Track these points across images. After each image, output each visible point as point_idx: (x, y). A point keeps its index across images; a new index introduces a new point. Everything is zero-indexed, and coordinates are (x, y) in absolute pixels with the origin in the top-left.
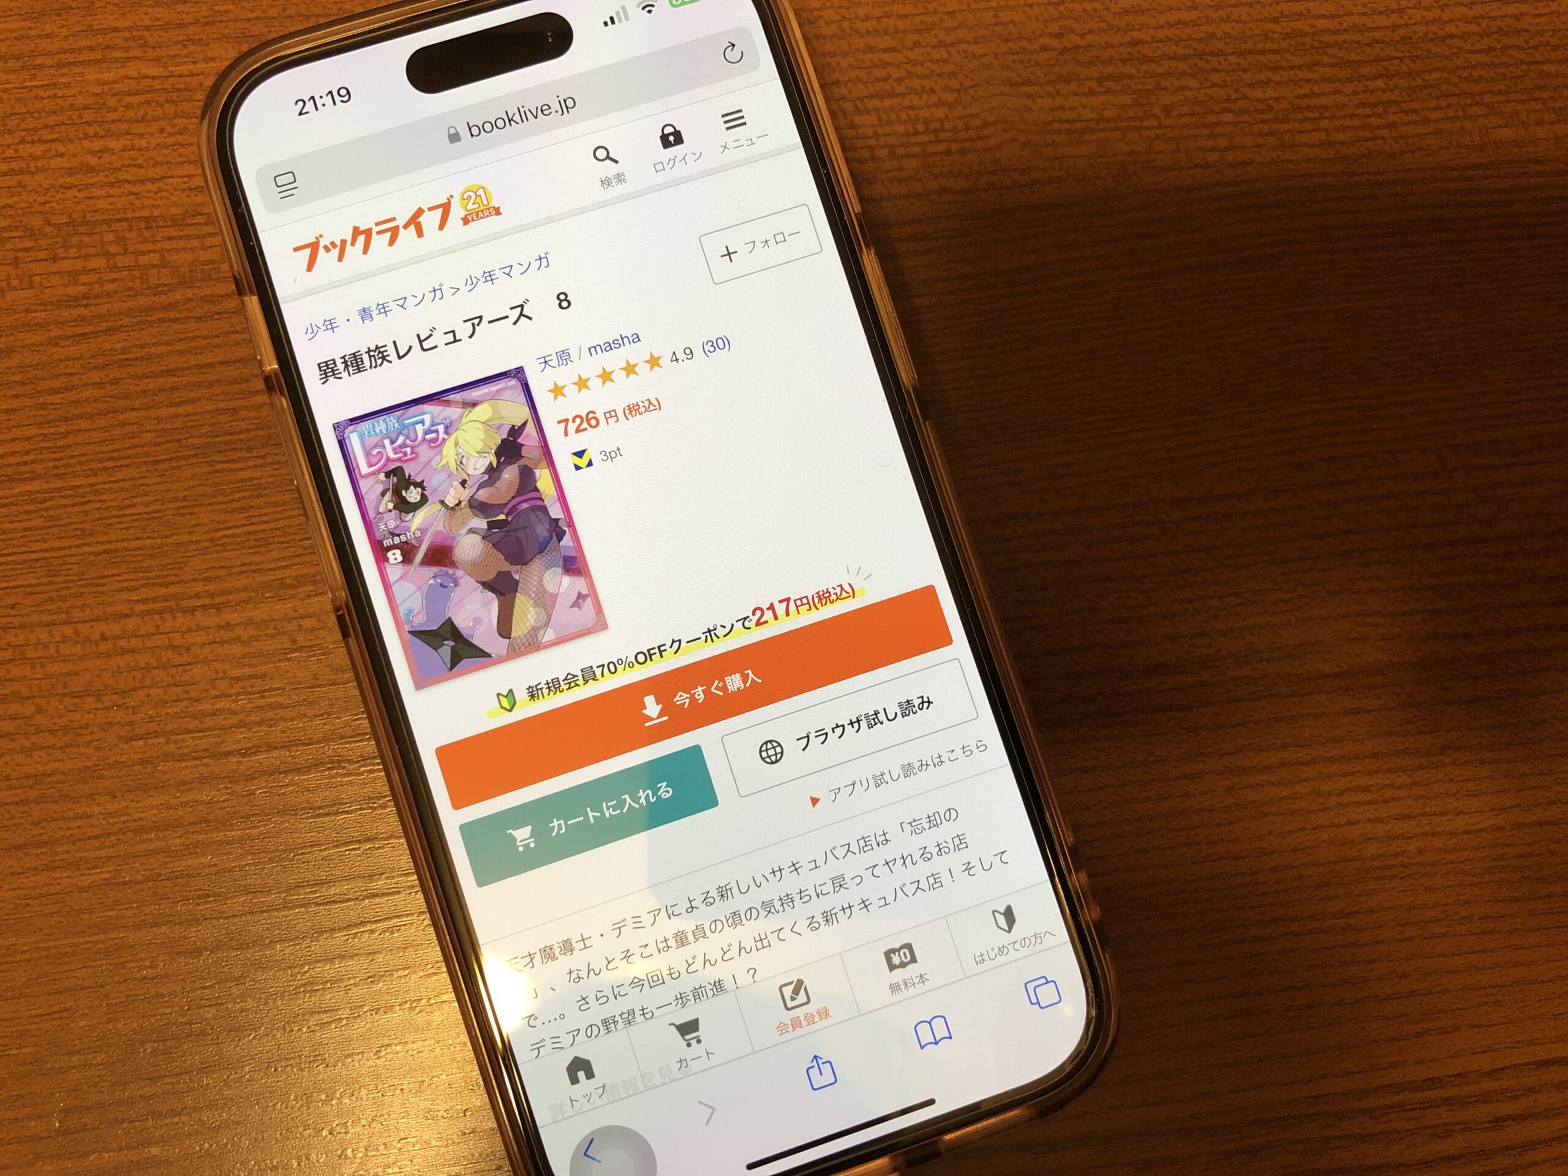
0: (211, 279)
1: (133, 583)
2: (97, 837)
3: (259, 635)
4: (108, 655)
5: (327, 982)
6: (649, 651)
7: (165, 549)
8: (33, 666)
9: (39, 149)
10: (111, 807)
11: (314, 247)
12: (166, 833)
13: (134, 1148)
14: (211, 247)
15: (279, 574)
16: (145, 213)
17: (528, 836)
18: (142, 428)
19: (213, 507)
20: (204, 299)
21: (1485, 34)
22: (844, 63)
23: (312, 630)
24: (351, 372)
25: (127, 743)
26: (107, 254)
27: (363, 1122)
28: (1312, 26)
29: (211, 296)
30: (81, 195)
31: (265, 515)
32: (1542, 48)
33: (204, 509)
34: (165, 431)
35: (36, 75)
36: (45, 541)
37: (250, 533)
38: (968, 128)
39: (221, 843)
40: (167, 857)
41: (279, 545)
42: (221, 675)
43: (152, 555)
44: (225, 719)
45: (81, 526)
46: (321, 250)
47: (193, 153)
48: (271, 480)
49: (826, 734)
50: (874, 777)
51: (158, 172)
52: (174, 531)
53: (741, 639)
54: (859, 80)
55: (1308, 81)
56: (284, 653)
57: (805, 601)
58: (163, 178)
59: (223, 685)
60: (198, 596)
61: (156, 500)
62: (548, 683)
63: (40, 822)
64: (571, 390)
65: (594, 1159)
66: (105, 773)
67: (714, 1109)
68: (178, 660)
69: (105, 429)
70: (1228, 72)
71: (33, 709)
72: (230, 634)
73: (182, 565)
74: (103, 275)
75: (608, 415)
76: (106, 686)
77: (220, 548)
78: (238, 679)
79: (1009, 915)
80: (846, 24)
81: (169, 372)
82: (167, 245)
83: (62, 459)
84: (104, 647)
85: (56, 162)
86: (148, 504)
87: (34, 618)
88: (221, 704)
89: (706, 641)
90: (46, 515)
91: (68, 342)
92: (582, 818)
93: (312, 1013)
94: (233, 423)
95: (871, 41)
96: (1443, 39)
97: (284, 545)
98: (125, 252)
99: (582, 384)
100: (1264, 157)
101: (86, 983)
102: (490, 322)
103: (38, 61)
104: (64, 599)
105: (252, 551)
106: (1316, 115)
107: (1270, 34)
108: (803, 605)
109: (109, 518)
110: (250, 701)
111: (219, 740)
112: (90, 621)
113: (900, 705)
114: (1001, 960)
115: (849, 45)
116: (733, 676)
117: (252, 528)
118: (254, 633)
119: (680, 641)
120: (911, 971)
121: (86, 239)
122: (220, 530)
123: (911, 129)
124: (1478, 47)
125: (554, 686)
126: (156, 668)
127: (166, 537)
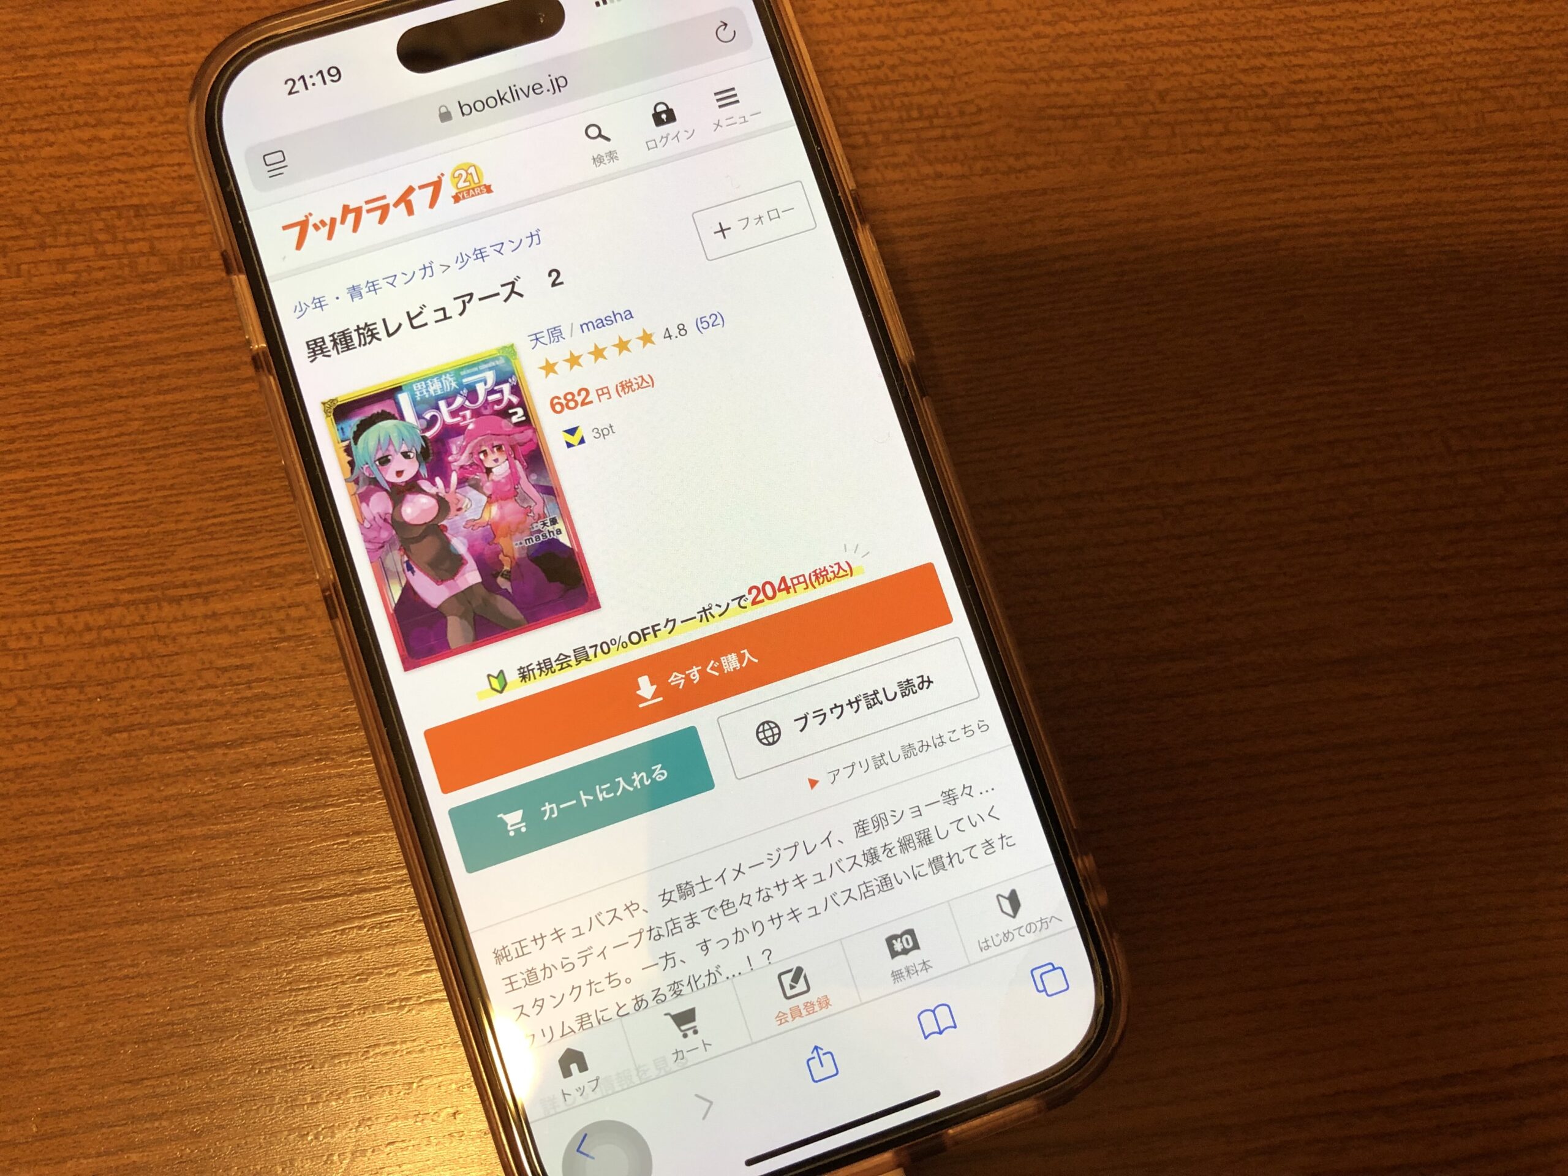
0: (199, 266)
1: (119, 573)
2: (78, 832)
3: (247, 625)
4: (92, 646)
5: (314, 980)
6: (642, 630)
7: (152, 537)
8: (16, 657)
9: (28, 139)
10: (93, 802)
11: (303, 225)
12: (149, 828)
13: (114, 1154)
14: (201, 235)
15: (268, 563)
16: (135, 201)
17: (519, 820)
18: (129, 415)
19: (201, 495)
20: (194, 287)
21: (1478, 20)
22: (838, 50)
23: (300, 620)
24: (340, 350)
25: (110, 735)
26: (96, 243)
27: (351, 1125)
28: (1305, 12)
29: (201, 284)
30: (70, 184)
31: (254, 503)
32: (1535, 35)
33: (190, 497)
34: (153, 418)
35: (27, 66)
36: (29, 530)
37: (238, 521)
38: (962, 113)
39: (205, 837)
40: (149, 852)
41: (268, 534)
42: (207, 666)
43: (138, 544)
44: (211, 710)
45: (68, 515)
46: (311, 229)
47: (184, 142)
48: (260, 467)
49: (825, 714)
50: (874, 758)
51: (149, 160)
52: (161, 520)
53: (737, 618)
54: (853, 68)
55: (1301, 66)
56: (272, 643)
57: (802, 579)
58: (152, 166)
59: (209, 676)
60: (184, 585)
61: (143, 489)
62: (539, 664)
63: (21, 816)
64: (562, 367)
65: (587, 1155)
66: (87, 766)
67: (711, 1103)
68: (163, 650)
69: (92, 417)
70: (1222, 58)
71: (14, 701)
72: (218, 625)
73: (168, 554)
74: (91, 264)
75: (600, 392)
76: (89, 678)
77: (207, 537)
78: (225, 670)
79: (1014, 900)
80: (838, 13)
81: (156, 360)
82: (157, 233)
83: (47, 447)
84: (88, 637)
85: (47, 151)
86: (135, 492)
87: (18, 608)
88: (210, 695)
89: (701, 621)
90: (31, 504)
91: (56, 330)
92: (574, 802)
93: (297, 1012)
94: (223, 411)
95: (864, 29)
96: (1436, 25)
97: (273, 534)
98: (114, 241)
99: (574, 361)
100: (1260, 142)
101: (66, 983)
102: (481, 299)
103: (30, 52)
104: (48, 589)
105: (240, 539)
106: (1312, 100)
107: (1263, 21)
108: (799, 583)
109: (94, 507)
110: (237, 692)
111: (204, 731)
112: (75, 611)
113: (900, 684)
114: (1006, 946)
115: (843, 33)
116: (729, 656)
117: (240, 517)
118: (241, 623)
119: (674, 620)
120: (914, 957)
121: (75, 228)
122: (208, 518)
123: (904, 114)
124: (1471, 33)
125: (546, 666)
126: (142, 658)
127: (152, 526)
